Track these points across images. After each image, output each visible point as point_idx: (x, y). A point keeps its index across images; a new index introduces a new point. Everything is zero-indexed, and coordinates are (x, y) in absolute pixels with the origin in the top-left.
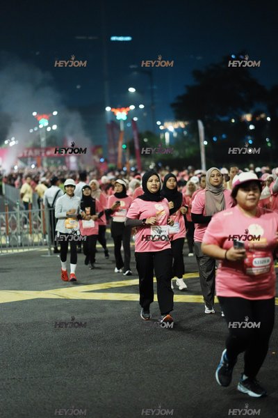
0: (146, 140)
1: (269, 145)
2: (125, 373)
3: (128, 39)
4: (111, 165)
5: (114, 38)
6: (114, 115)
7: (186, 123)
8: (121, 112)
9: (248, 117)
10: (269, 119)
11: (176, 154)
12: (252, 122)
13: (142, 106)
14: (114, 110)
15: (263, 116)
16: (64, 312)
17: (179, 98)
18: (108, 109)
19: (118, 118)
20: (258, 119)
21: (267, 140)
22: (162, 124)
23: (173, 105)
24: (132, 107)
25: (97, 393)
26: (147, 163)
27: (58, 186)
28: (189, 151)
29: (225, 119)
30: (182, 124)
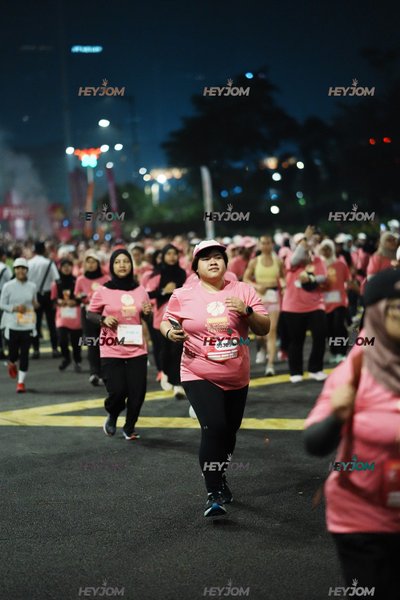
0: (126, 196)
1: (302, 202)
2: (116, 532)
3: (97, 49)
4: (75, 232)
5: (76, 49)
6: (77, 159)
7: (185, 171)
8: (89, 154)
9: (271, 163)
10: (300, 165)
11: (169, 215)
12: (278, 170)
13: (119, 147)
14: (79, 153)
15: (292, 161)
16: (20, 445)
17: (173, 134)
18: (70, 151)
19: (84, 164)
20: (285, 165)
21: (299, 195)
22: (148, 173)
23: (165, 145)
24: (105, 148)
25: (77, 562)
26: (127, 228)
27: (4, 262)
28: (189, 211)
29: (239, 165)
30: (177, 173)
